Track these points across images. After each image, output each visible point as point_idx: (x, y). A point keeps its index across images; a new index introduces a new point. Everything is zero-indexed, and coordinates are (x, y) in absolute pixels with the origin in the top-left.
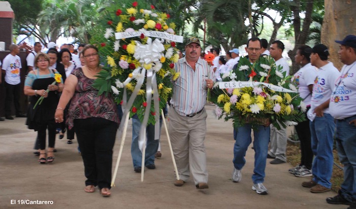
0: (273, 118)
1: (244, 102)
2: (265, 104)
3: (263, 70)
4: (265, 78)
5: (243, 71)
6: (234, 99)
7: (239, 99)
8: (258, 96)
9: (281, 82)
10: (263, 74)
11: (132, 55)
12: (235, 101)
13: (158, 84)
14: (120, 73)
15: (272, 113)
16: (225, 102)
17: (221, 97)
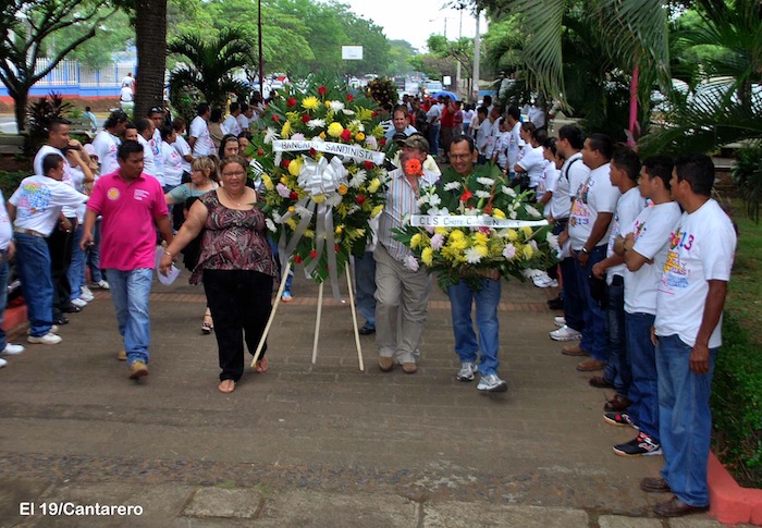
0: (503, 267)
1: (454, 245)
2: (489, 245)
3: (482, 187)
4: (486, 200)
5: (451, 191)
6: (436, 241)
7: (446, 240)
8: (477, 234)
9: (513, 205)
10: (482, 194)
11: (296, 178)
12: (440, 244)
13: (335, 226)
14: (278, 203)
15: (502, 259)
16: (423, 248)
17: (415, 239)
